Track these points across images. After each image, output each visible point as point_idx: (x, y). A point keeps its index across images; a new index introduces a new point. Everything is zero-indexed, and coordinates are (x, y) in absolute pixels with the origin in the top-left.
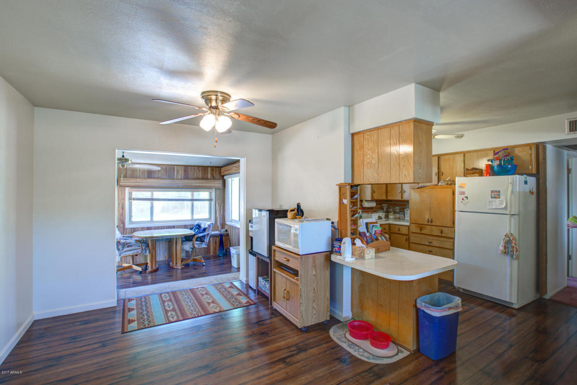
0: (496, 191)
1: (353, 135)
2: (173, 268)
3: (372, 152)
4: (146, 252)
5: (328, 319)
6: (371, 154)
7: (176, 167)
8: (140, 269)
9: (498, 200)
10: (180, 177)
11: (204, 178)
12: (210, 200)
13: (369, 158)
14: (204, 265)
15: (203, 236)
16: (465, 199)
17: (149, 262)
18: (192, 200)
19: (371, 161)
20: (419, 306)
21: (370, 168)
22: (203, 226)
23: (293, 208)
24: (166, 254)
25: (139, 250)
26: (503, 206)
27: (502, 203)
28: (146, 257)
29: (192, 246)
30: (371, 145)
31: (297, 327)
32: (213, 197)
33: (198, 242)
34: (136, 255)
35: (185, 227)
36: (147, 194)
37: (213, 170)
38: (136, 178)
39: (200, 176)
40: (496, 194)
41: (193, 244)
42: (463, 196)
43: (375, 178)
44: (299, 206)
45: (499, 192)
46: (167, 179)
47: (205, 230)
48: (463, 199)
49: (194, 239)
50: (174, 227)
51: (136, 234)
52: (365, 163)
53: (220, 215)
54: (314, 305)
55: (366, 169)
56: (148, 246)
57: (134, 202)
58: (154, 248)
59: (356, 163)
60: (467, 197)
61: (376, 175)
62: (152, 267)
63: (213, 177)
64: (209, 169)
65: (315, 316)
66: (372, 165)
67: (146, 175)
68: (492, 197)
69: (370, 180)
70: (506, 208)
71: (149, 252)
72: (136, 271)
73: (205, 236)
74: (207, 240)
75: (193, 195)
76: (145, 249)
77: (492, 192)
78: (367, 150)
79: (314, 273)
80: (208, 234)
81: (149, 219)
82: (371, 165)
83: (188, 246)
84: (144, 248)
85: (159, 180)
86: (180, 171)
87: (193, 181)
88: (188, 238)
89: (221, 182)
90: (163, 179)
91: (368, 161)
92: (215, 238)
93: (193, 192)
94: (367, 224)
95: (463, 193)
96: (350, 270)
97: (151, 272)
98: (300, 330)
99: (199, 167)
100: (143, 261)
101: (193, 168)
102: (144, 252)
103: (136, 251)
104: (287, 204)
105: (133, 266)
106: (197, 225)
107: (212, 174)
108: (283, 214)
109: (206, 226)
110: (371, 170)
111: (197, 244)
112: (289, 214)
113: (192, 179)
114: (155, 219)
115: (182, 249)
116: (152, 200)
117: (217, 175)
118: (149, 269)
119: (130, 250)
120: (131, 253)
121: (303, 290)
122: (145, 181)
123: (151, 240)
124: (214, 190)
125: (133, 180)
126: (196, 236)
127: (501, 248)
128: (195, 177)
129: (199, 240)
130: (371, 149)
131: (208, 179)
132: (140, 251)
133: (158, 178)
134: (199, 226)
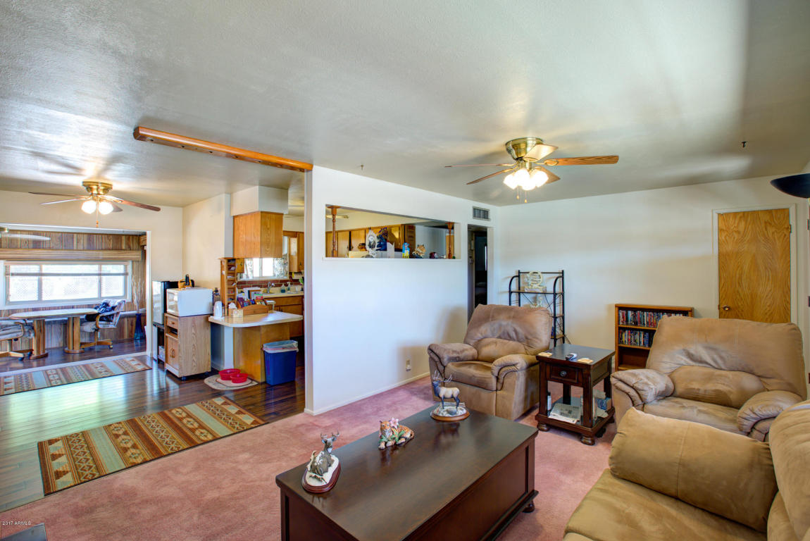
1: (234, 217)
2: (68, 353)
3: (243, 233)
4: (30, 336)
5: (210, 370)
7: (75, 235)
8: (21, 355)
10: (81, 247)
11: (117, 249)
12: (126, 274)
14: (110, 348)
15: (110, 316)
17: (34, 347)
18: (100, 275)
20: (264, 349)
22: (111, 304)
23: (181, 279)
24: (61, 339)
25: (19, 334)
28: (30, 341)
29: (95, 327)
30: (243, 228)
31: (176, 377)
32: (130, 270)
33: (103, 322)
34: (16, 340)
35: (89, 306)
36: (34, 268)
37: (129, 239)
38: (17, 248)
39: (111, 246)
41: (96, 324)
44: (187, 278)
46: (62, 250)
47: (113, 308)
49: (98, 319)
50: (73, 307)
51: (15, 315)
53: (136, 292)
54: (194, 358)
56: (33, 328)
57: (12, 279)
58: (42, 331)
62: (38, 351)
63: (130, 247)
64: (124, 238)
65: (195, 368)
67: (31, 245)
71: (35, 335)
72: (16, 358)
73: (113, 315)
74: (116, 319)
75: (100, 269)
76: (28, 331)
78: (241, 231)
79: (193, 331)
80: (118, 313)
81: (34, 297)
83: (89, 327)
84: (26, 330)
85: (50, 251)
86: (82, 241)
87: (101, 252)
88: (91, 318)
89: (140, 253)
90: (56, 249)
92: (130, 319)
93: (101, 265)
94: (249, 292)
96: (232, 330)
97: (38, 358)
98: (180, 379)
99: (108, 235)
100: (25, 347)
101: (100, 236)
102: (27, 334)
103: (15, 334)
104: (178, 277)
105: (11, 353)
106: (104, 303)
107: (128, 244)
108: (173, 285)
109: (116, 304)
111: (101, 325)
112: (180, 285)
113: (99, 250)
114: (44, 298)
115: (82, 331)
116: (41, 274)
117: (135, 246)
118: (35, 354)
119: (7, 334)
120: (8, 337)
121: (182, 346)
122: (30, 252)
123: (37, 321)
124: (131, 262)
125: (10, 251)
126: (100, 315)
128: (104, 248)
129: (105, 319)
131: (122, 250)
132: (21, 334)
133: (50, 248)
134: (106, 305)
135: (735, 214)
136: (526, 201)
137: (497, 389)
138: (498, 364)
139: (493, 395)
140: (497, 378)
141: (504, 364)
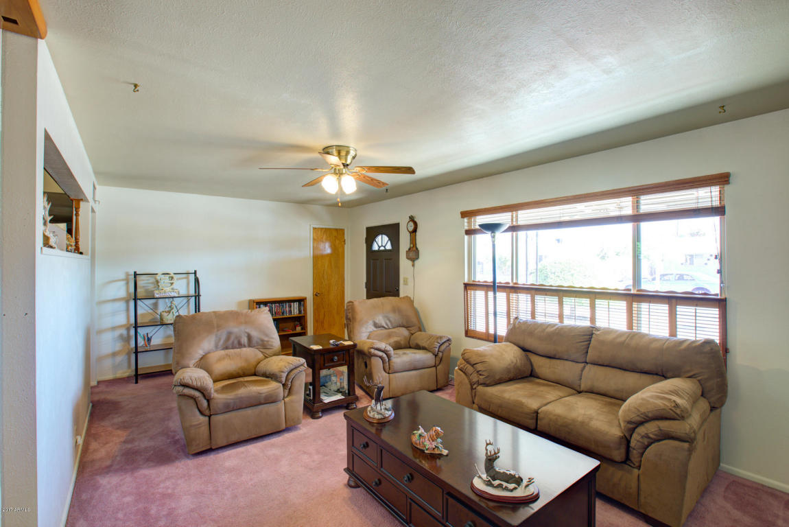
135: (322, 229)
136: (340, 204)
137: (284, 398)
138: (286, 370)
139: (281, 405)
140: (284, 385)
141: (292, 367)
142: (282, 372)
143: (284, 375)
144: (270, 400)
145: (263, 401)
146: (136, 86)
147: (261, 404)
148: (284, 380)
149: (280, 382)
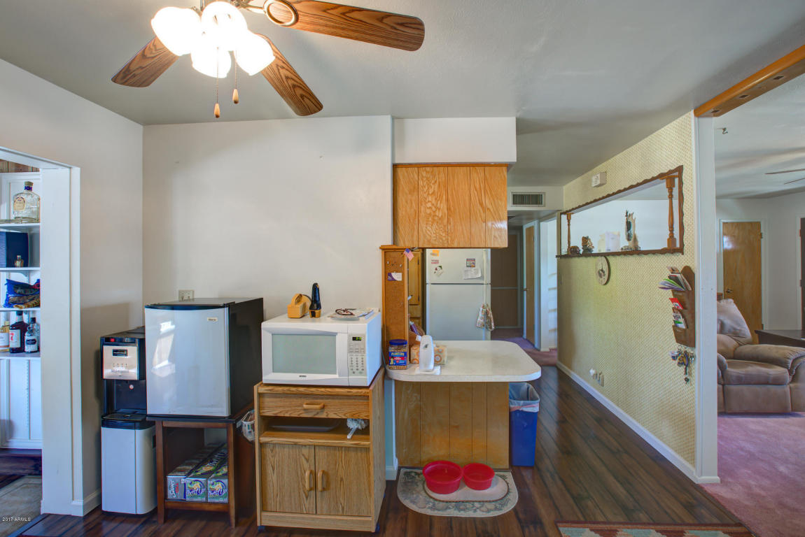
0: (471, 260)
1: (395, 166)
3: (436, 199)
6: (434, 202)
9: (473, 269)
13: (430, 208)
16: (439, 268)
19: (434, 212)
21: (433, 223)
26: (480, 275)
27: (478, 273)
30: (435, 188)
40: (471, 262)
42: (436, 266)
43: (441, 239)
45: (474, 260)
48: (436, 269)
52: (422, 214)
55: (423, 225)
59: (401, 213)
60: (441, 267)
61: (444, 235)
66: (436, 218)
68: (467, 266)
69: (434, 242)
70: (482, 277)
77: (467, 260)
78: (425, 195)
82: (434, 220)
91: (428, 211)
95: (437, 262)
110: (435, 225)
127: (480, 320)
130: (433, 193)
137: (790, 383)
138: (792, 357)
139: (787, 388)
140: (789, 371)
141: (798, 356)
142: (788, 358)
143: (790, 361)
144: (778, 382)
145: (770, 382)
146: (724, 129)
147: (767, 383)
148: (790, 365)
149: (787, 367)
